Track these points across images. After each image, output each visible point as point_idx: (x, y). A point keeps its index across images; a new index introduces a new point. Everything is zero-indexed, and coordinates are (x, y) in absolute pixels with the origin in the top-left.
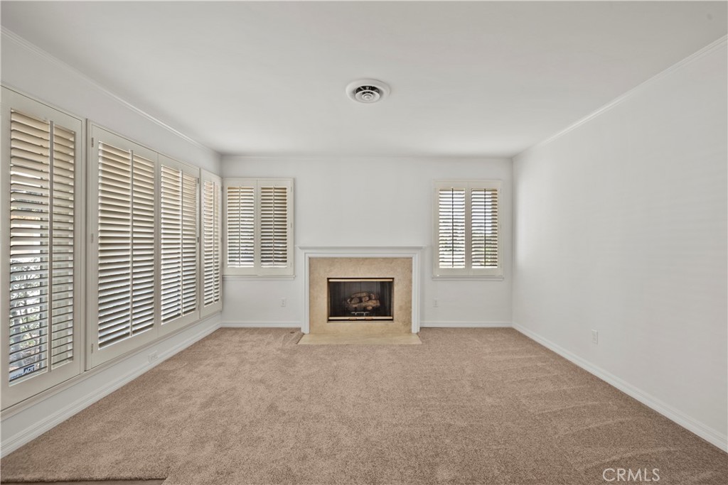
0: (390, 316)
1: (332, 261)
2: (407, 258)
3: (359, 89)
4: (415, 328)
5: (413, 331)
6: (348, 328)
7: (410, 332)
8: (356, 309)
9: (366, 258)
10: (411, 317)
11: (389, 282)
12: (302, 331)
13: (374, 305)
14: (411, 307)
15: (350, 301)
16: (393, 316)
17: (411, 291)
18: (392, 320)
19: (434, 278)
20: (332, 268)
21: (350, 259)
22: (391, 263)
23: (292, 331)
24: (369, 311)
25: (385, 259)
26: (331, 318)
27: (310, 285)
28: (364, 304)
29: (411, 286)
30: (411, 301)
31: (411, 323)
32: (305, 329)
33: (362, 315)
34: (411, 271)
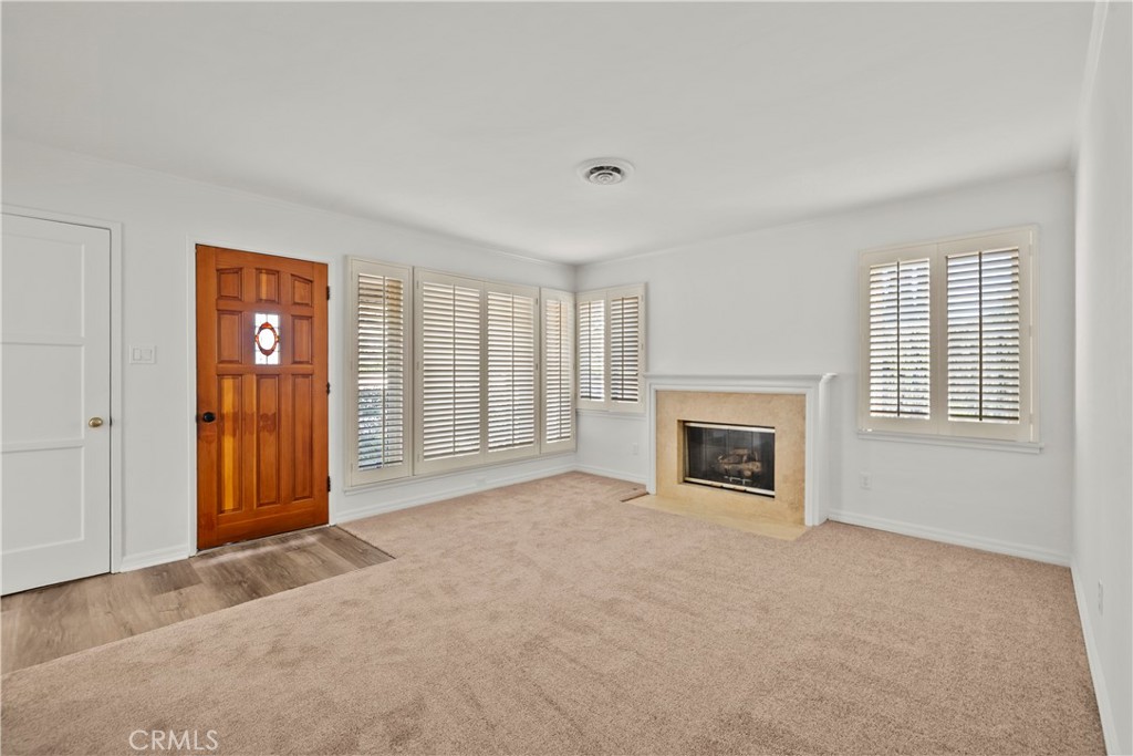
1: (682, 395)
2: (797, 395)
4: (810, 519)
5: (807, 523)
6: (705, 495)
7: (802, 522)
10: (804, 498)
11: (767, 434)
12: (648, 490)
13: (755, 470)
14: (803, 481)
15: (723, 459)
16: (774, 491)
17: (803, 452)
18: (773, 497)
20: (684, 405)
21: (708, 394)
22: (770, 402)
23: (635, 486)
24: (747, 478)
25: (759, 395)
26: (688, 479)
27: (657, 428)
28: (740, 467)
30: (804, 468)
31: (803, 507)
32: (651, 488)
33: (739, 484)
34: (804, 418)
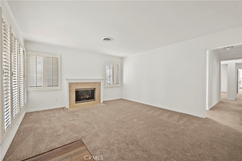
0: (94, 99)
1: (77, 84)
2: (99, 82)
3: (105, 39)
4: (102, 102)
5: (101, 102)
7: (100, 103)
8: (83, 99)
9: (88, 83)
11: (93, 89)
12: (66, 108)
13: (88, 97)
15: (81, 96)
16: (95, 99)
17: (100, 91)
18: (95, 100)
19: (105, 88)
20: (77, 86)
21: (83, 83)
22: (95, 84)
23: (63, 108)
24: (87, 99)
25: (93, 83)
26: (76, 102)
27: (69, 92)
28: (85, 97)
29: (100, 90)
30: (100, 94)
32: (68, 107)
33: (84, 100)
34: (100, 86)
